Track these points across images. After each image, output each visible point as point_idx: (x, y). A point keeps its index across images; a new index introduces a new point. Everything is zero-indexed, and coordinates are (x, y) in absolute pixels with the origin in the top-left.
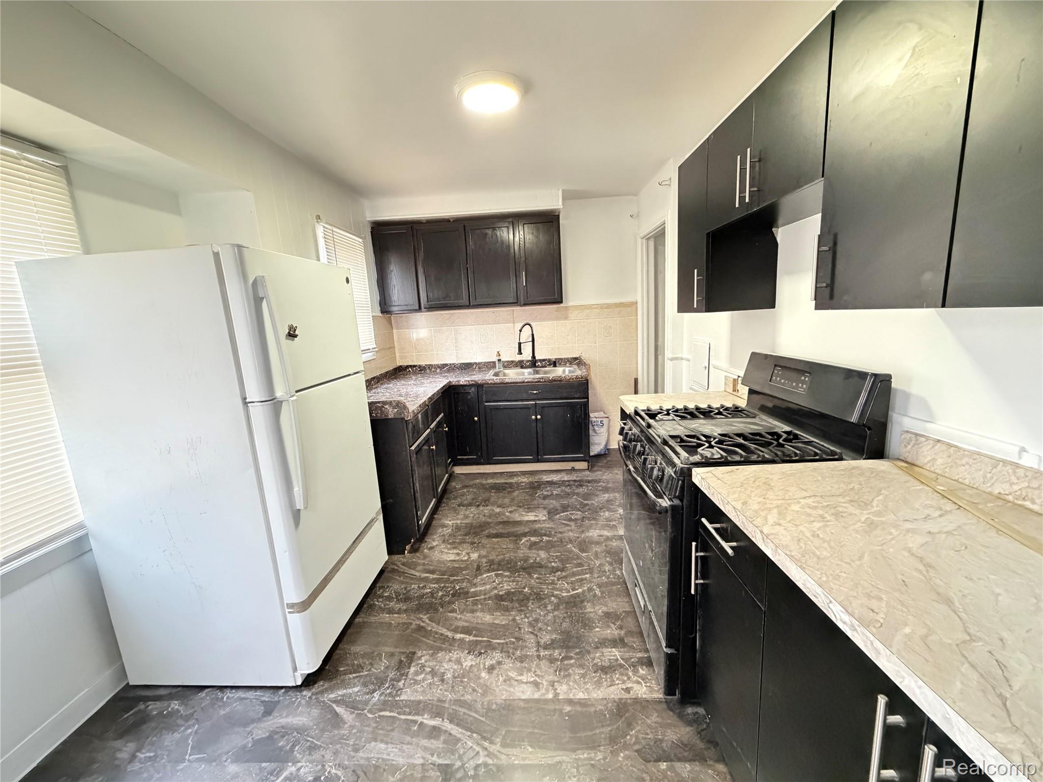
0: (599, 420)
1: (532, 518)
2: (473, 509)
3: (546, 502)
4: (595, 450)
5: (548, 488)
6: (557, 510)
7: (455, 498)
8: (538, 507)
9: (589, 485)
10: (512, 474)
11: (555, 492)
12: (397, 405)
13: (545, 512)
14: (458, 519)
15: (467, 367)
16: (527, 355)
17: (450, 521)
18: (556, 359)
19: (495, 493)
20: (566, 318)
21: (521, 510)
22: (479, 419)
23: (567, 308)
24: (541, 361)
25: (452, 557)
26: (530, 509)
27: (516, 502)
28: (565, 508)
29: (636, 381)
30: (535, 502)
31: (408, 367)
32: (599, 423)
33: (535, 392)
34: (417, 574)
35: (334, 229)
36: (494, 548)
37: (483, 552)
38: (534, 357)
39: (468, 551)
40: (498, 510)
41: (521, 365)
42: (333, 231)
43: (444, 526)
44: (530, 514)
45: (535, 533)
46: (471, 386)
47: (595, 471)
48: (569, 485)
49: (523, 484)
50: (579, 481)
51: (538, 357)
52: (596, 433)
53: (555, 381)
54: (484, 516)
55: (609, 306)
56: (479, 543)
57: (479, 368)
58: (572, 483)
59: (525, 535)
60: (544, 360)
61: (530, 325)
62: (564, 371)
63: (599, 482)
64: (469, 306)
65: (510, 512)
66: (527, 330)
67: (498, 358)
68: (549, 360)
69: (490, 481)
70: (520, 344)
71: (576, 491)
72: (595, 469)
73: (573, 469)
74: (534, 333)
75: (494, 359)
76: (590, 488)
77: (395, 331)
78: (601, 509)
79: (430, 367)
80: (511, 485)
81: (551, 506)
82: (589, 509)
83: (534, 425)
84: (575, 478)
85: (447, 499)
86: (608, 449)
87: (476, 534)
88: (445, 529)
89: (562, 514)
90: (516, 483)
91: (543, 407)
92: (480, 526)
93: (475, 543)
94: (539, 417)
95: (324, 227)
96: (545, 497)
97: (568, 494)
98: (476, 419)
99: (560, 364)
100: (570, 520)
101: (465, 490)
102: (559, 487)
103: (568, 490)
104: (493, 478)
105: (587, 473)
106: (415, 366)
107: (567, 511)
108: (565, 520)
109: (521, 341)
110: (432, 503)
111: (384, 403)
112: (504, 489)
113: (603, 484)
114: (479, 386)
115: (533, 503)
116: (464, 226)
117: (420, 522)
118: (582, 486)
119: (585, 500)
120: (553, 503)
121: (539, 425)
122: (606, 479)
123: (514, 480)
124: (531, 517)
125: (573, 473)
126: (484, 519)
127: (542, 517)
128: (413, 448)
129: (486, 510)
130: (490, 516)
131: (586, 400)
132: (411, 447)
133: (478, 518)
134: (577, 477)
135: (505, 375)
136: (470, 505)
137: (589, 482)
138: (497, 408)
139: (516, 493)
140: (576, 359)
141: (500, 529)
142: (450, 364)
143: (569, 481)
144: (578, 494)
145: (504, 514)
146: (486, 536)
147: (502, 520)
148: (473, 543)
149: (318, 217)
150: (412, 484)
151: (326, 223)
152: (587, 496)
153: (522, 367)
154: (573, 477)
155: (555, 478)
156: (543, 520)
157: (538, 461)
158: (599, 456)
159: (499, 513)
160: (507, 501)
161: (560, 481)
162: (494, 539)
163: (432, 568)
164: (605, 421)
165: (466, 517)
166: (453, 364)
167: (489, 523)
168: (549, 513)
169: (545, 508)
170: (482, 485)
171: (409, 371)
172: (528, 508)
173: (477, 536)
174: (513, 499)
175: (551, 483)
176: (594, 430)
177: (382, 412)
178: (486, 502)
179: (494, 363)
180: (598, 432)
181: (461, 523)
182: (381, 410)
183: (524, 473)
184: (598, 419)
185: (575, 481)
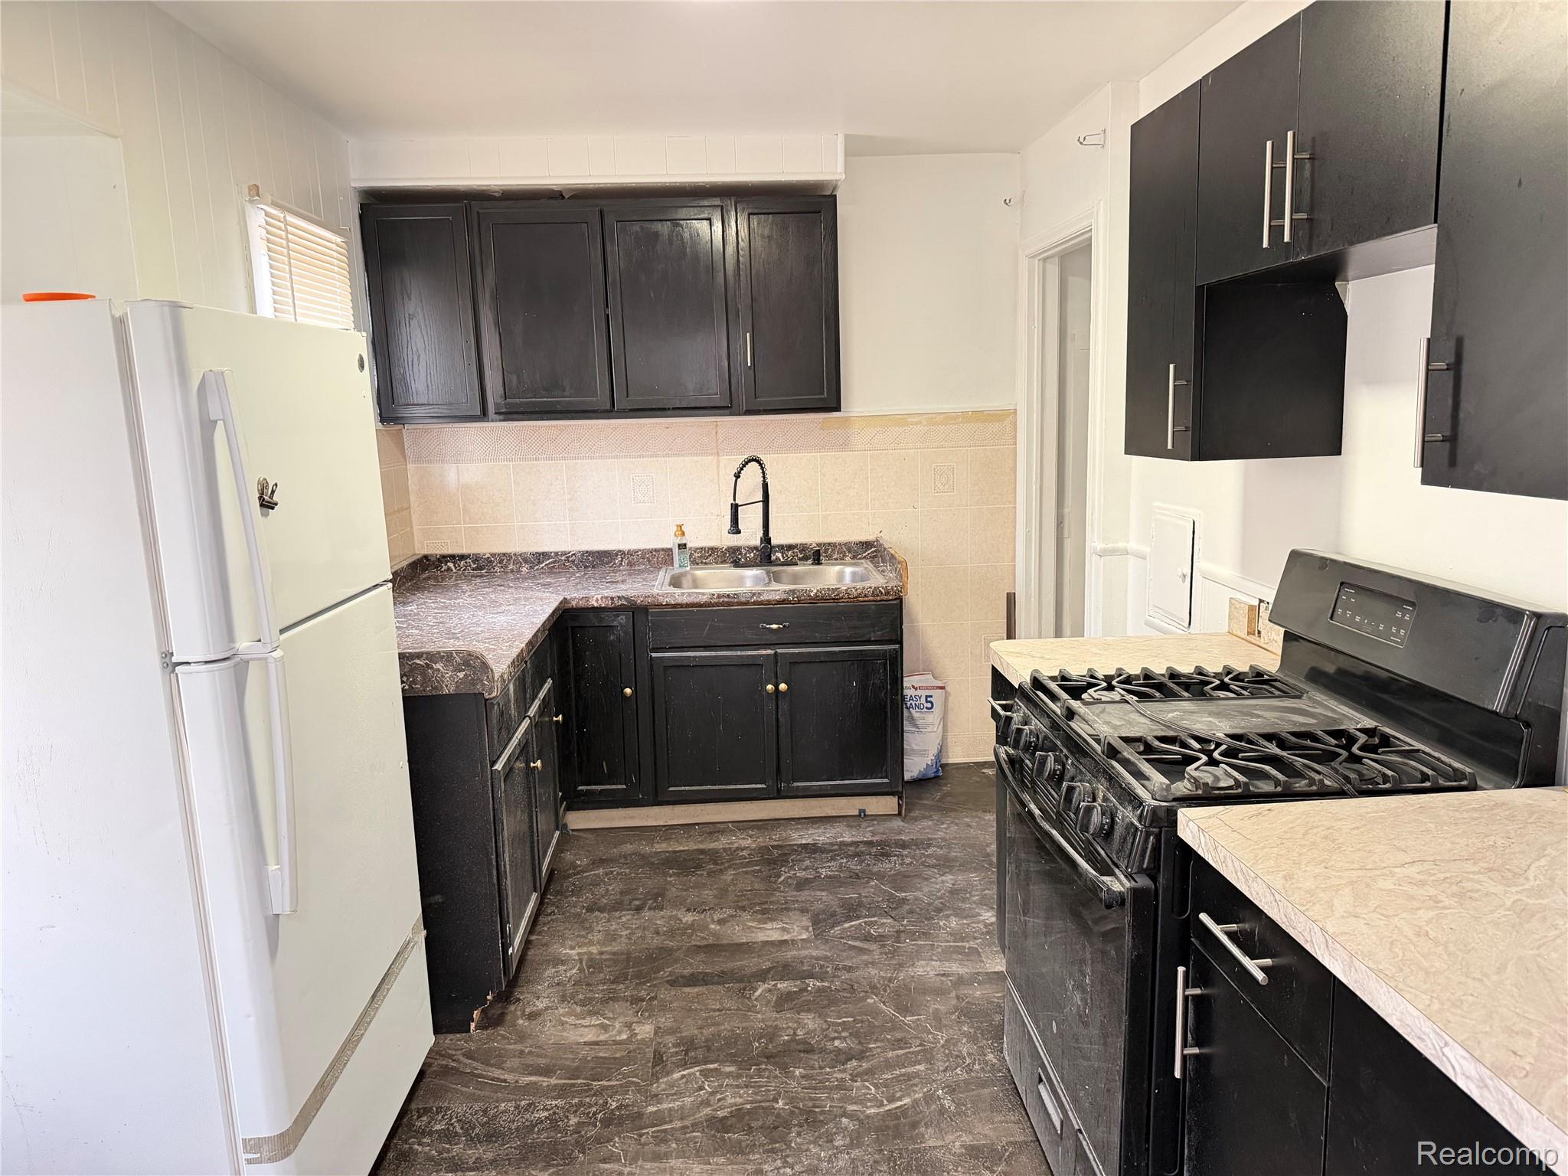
0: (923, 693)
1: (775, 936)
2: (626, 917)
3: (805, 895)
4: (915, 766)
5: (807, 863)
6: (833, 915)
7: (577, 891)
8: (788, 909)
9: (905, 852)
10: (714, 829)
11: (824, 872)
12: (466, 663)
13: (806, 921)
14: (591, 943)
15: (599, 561)
16: (750, 535)
17: (572, 948)
18: (819, 545)
19: (678, 875)
20: (845, 446)
21: (746, 916)
22: (635, 692)
23: (847, 419)
24: (781, 547)
25: (590, 1036)
26: (767, 913)
27: (731, 897)
28: (852, 910)
29: (1011, 600)
30: (778, 896)
31: (444, 558)
32: (923, 700)
33: (774, 626)
34: (509, 1077)
35: (291, 219)
36: (690, 1010)
37: (666, 1021)
38: (766, 538)
39: (628, 1019)
40: (689, 918)
41: (734, 557)
42: (286, 223)
43: (558, 961)
44: (769, 926)
45: (785, 970)
46: (617, 610)
47: (916, 819)
48: (857, 855)
49: (744, 853)
50: (879, 843)
51: (775, 541)
52: (916, 726)
53: (824, 599)
54: (658, 933)
55: (949, 418)
56: (652, 999)
57: (630, 564)
58: (862, 848)
59: (762, 976)
60: (790, 547)
61: (761, 465)
62: (841, 576)
63: (929, 846)
64: (610, 412)
65: (721, 922)
66: (752, 475)
67: (679, 541)
68: (804, 548)
69: (661, 847)
70: (735, 508)
71: (875, 869)
72: (916, 813)
73: (862, 815)
74: (768, 481)
75: (669, 541)
76: (908, 861)
77: (411, 467)
78: (939, 910)
79: (504, 558)
80: (714, 856)
81: (819, 906)
82: (911, 912)
83: (772, 706)
84: (868, 837)
85: (558, 893)
86: (944, 766)
87: (641, 978)
88: (562, 968)
89: (847, 925)
90: (725, 849)
91: (795, 662)
92: (650, 958)
93: (643, 1000)
94: (783, 687)
95: (267, 214)
96: (802, 885)
97: (858, 876)
98: (628, 691)
99: (829, 557)
100: (868, 938)
101: (601, 871)
102: (832, 859)
103: (854, 865)
104: (667, 839)
105: (898, 823)
106: (462, 557)
107: (858, 918)
108: (856, 939)
109: (738, 501)
110: (531, 904)
111: (432, 657)
112: (699, 867)
113: (940, 852)
114: (636, 611)
115: (774, 899)
116: (601, 212)
117: (510, 951)
118: (887, 855)
119: (901, 890)
120: (824, 898)
121: (784, 706)
122: (944, 839)
123: (721, 843)
124: (771, 932)
125: (864, 824)
126: (657, 941)
127: (800, 934)
128: (499, 766)
129: (660, 919)
130: (671, 933)
131: (897, 646)
132: (493, 763)
133: (643, 938)
134: (874, 834)
135: (695, 583)
136: (617, 906)
137: (903, 845)
138: (681, 666)
139: (729, 876)
140: (867, 545)
141: (698, 965)
142: (556, 554)
143: (856, 844)
144: (880, 876)
145: (705, 927)
146: (668, 982)
147: (705, 943)
148: (636, 1000)
149: (255, 191)
150: (494, 857)
151: (275, 204)
152: (901, 881)
153: (737, 564)
154: (865, 834)
155: (820, 836)
156: (802, 940)
157: (779, 795)
158: (921, 782)
159: (692, 926)
160: (708, 894)
161: (832, 844)
162: (687, 990)
163: (542, 1061)
164: (937, 696)
165: (612, 937)
166: (564, 553)
167: (670, 951)
168: (816, 922)
169: (803, 911)
170: (643, 857)
171: (449, 569)
172: (764, 912)
173: (644, 983)
174: (723, 892)
175: (812, 849)
176: (912, 718)
177: (427, 680)
178: (657, 899)
179: (668, 552)
180: (920, 722)
181: (602, 953)
182: (424, 674)
183: (743, 826)
184: (919, 692)
185: (870, 843)
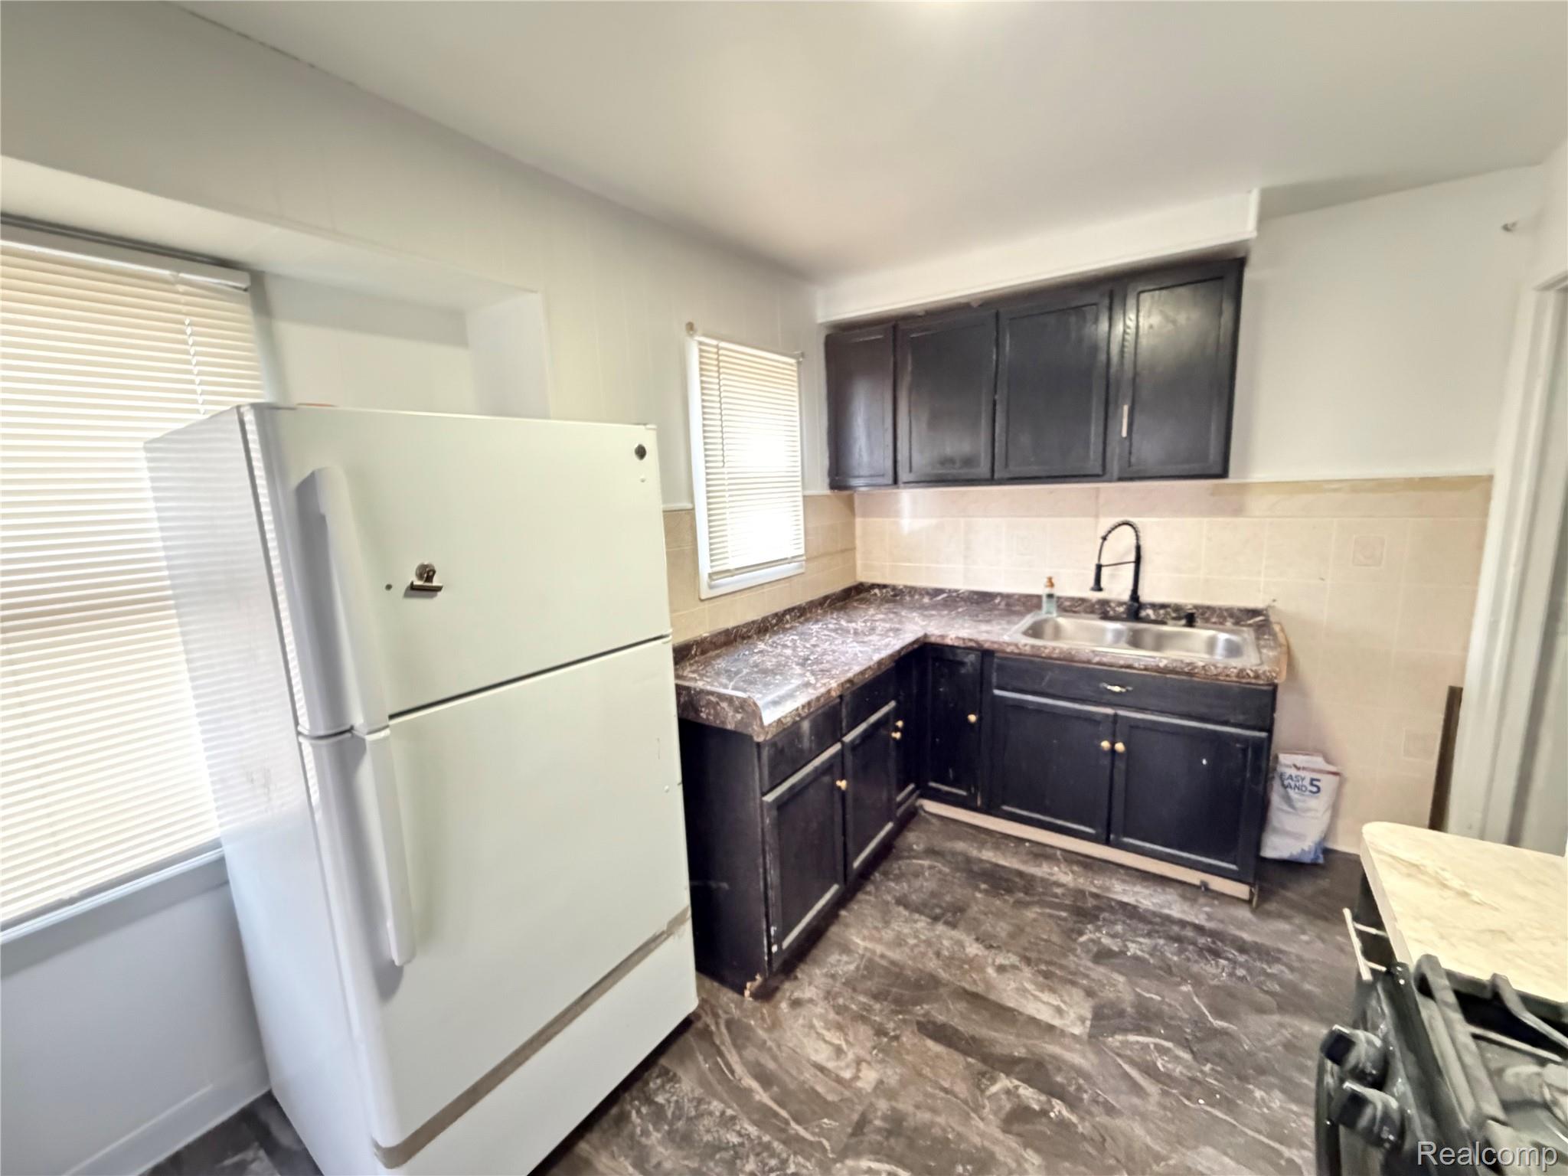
0: (1308, 776)
1: (1045, 1015)
2: (922, 923)
3: (1099, 972)
4: (1282, 847)
5: (1119, 928)
6: (1121, 1014)
7: (898, 879)
8: (1073, 983)
9: (1242, 958)
10: (1042, 853)
11: (1133, 949)
13: (1086, 1009)
14: (880, 940)
16: (1117, 592)
17: (864, 939)
18: (1196, 607)
19: (986, 892)
20: (1238, 511)
21: (1027, 972)
22: (980, 720)
23: (1243, 488)
24: (1154, 606)
25: (821, 1054)
26: (1051, 977)
27: (1023, 941)
28: (1146, 1019)
29: (1455, 697)
30: (1071, 961)
32: (1307, 782)
33: (1117, 689)
34: (739, 1069)
36: (920, 1074)
37: (893, 1075)
38: (1135, 595)
39: (862, 1053)
40: (973, 949)
41: (1103, 610)
42: (717, 347)
43: (846, 949)
44: (1045, 996)
45: (1035, 1071)
47: (1269, 915)
48: (1178, 939)
49: (1059, 891)
50: (1214, 934)
51: (1146, 596)
53: (1173, 671)
54: (938, 954)
56: (897, 1038)
57: (1008, 605)
58: (1189, 933)
59: (1009, 1065)
60: (1163, 606)
63: (1278, 960)
64: (991, 481)
65: (1001, 969)
67: (1048, 591)
68: (1177, 608)
69: (988, 855)
70: (1099, 567)
71: (1195, 968)
72: (1272, 906)
73: (1205, 888)
76: (1241, 972)
77: (859, 521)
78: (1261, 1071)
80: (1029, 883)
81: (1109, 994)
82: (1221, 1056)
83: (1106, 762)
84: (1200, 920)
85: (885, 874)
86: (1327, 852)
87: (901, 1005)
88: (845, 958)
89: (1132, 1038)
90: (1043, 880)
92: (917, 985)
93: (886, 1034)
94: (1120, 747)
95: (701, 343)
96: (1103, 956)
97: (1168, 969)
98: (972, 718)
100: (1150, 1071)
101: (926, 863)
102: (1149, 935)
103: (1171, 953)
104: (996, 847)
105: (1244, 913)
106: (885, 586)
107: (1149, 1032)
108: (1132, 1062)
109: (1103, 562)
110: (827, 896)
112: (1009, 891)
113: (1288, 975)
114: (985, 654)
115: (1064, 962)
117: (775, 949)
118: (1217, 954)
119: (1220, 1014)
120: (1120, 987)
121: (1121, 765)
122: (1300, 959)
123: (1041, 870)
124: (1040, 1006)
125: (1202, 900)
126: (932, 965)
127: (1073, 1024)
128: (769, 798)
129: (947, 937)
130: (949, 962)
131: (1264, 735)
132: (764, 794)
133: (923, 955)
134: (1210, 917)
136: (918, 909)
137: (1243, 947)
138: (1019, 706)
139: (1031, 913)
141: (951, 1014)
142: (950, 591)
143: (1183, 924)
144: (1198, 981)
145: (981, 969)
146: (919, 1023)
147: (973, 989)
148: (880, 1032)
149: (691, 327)
151: (705, 335)
152: (1224, 1001)
153: (1105, 617)
154: (1195, 916)
155: (1145, 898)
156: (1073, 1036)
157: (1107, 842)
158: (1292, 867)
159: (970, 961)
160: (1002, 929)
161: (1154, 914)
162: (930, 1043)
163: (771, 1065)
165: (899, 942)
166: (956, 591)
167: (938, 984)
168: (1098, 1015)
169: (1090, 993)
170: (968, 860)
172: (1047, 975)
173: (900, 1012)
174: (1018, 931)
175: (1130, 911)
178: (953, 914)
181: (882, 956)
183: (1072, 858)
185: (1199, 929)
